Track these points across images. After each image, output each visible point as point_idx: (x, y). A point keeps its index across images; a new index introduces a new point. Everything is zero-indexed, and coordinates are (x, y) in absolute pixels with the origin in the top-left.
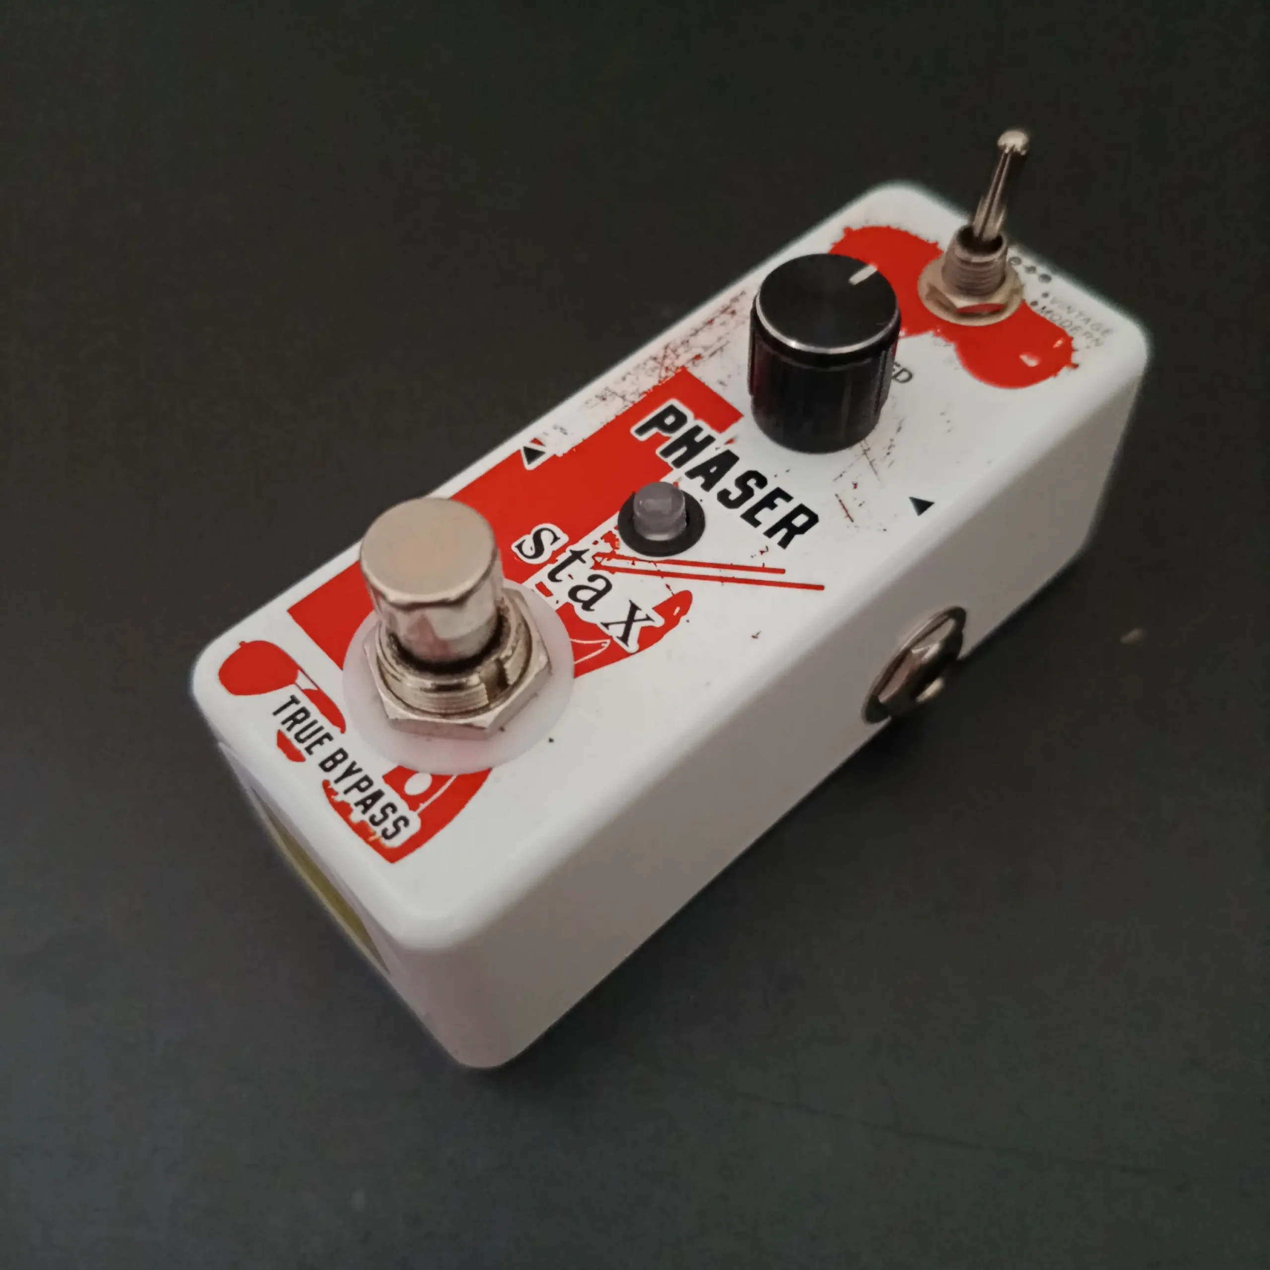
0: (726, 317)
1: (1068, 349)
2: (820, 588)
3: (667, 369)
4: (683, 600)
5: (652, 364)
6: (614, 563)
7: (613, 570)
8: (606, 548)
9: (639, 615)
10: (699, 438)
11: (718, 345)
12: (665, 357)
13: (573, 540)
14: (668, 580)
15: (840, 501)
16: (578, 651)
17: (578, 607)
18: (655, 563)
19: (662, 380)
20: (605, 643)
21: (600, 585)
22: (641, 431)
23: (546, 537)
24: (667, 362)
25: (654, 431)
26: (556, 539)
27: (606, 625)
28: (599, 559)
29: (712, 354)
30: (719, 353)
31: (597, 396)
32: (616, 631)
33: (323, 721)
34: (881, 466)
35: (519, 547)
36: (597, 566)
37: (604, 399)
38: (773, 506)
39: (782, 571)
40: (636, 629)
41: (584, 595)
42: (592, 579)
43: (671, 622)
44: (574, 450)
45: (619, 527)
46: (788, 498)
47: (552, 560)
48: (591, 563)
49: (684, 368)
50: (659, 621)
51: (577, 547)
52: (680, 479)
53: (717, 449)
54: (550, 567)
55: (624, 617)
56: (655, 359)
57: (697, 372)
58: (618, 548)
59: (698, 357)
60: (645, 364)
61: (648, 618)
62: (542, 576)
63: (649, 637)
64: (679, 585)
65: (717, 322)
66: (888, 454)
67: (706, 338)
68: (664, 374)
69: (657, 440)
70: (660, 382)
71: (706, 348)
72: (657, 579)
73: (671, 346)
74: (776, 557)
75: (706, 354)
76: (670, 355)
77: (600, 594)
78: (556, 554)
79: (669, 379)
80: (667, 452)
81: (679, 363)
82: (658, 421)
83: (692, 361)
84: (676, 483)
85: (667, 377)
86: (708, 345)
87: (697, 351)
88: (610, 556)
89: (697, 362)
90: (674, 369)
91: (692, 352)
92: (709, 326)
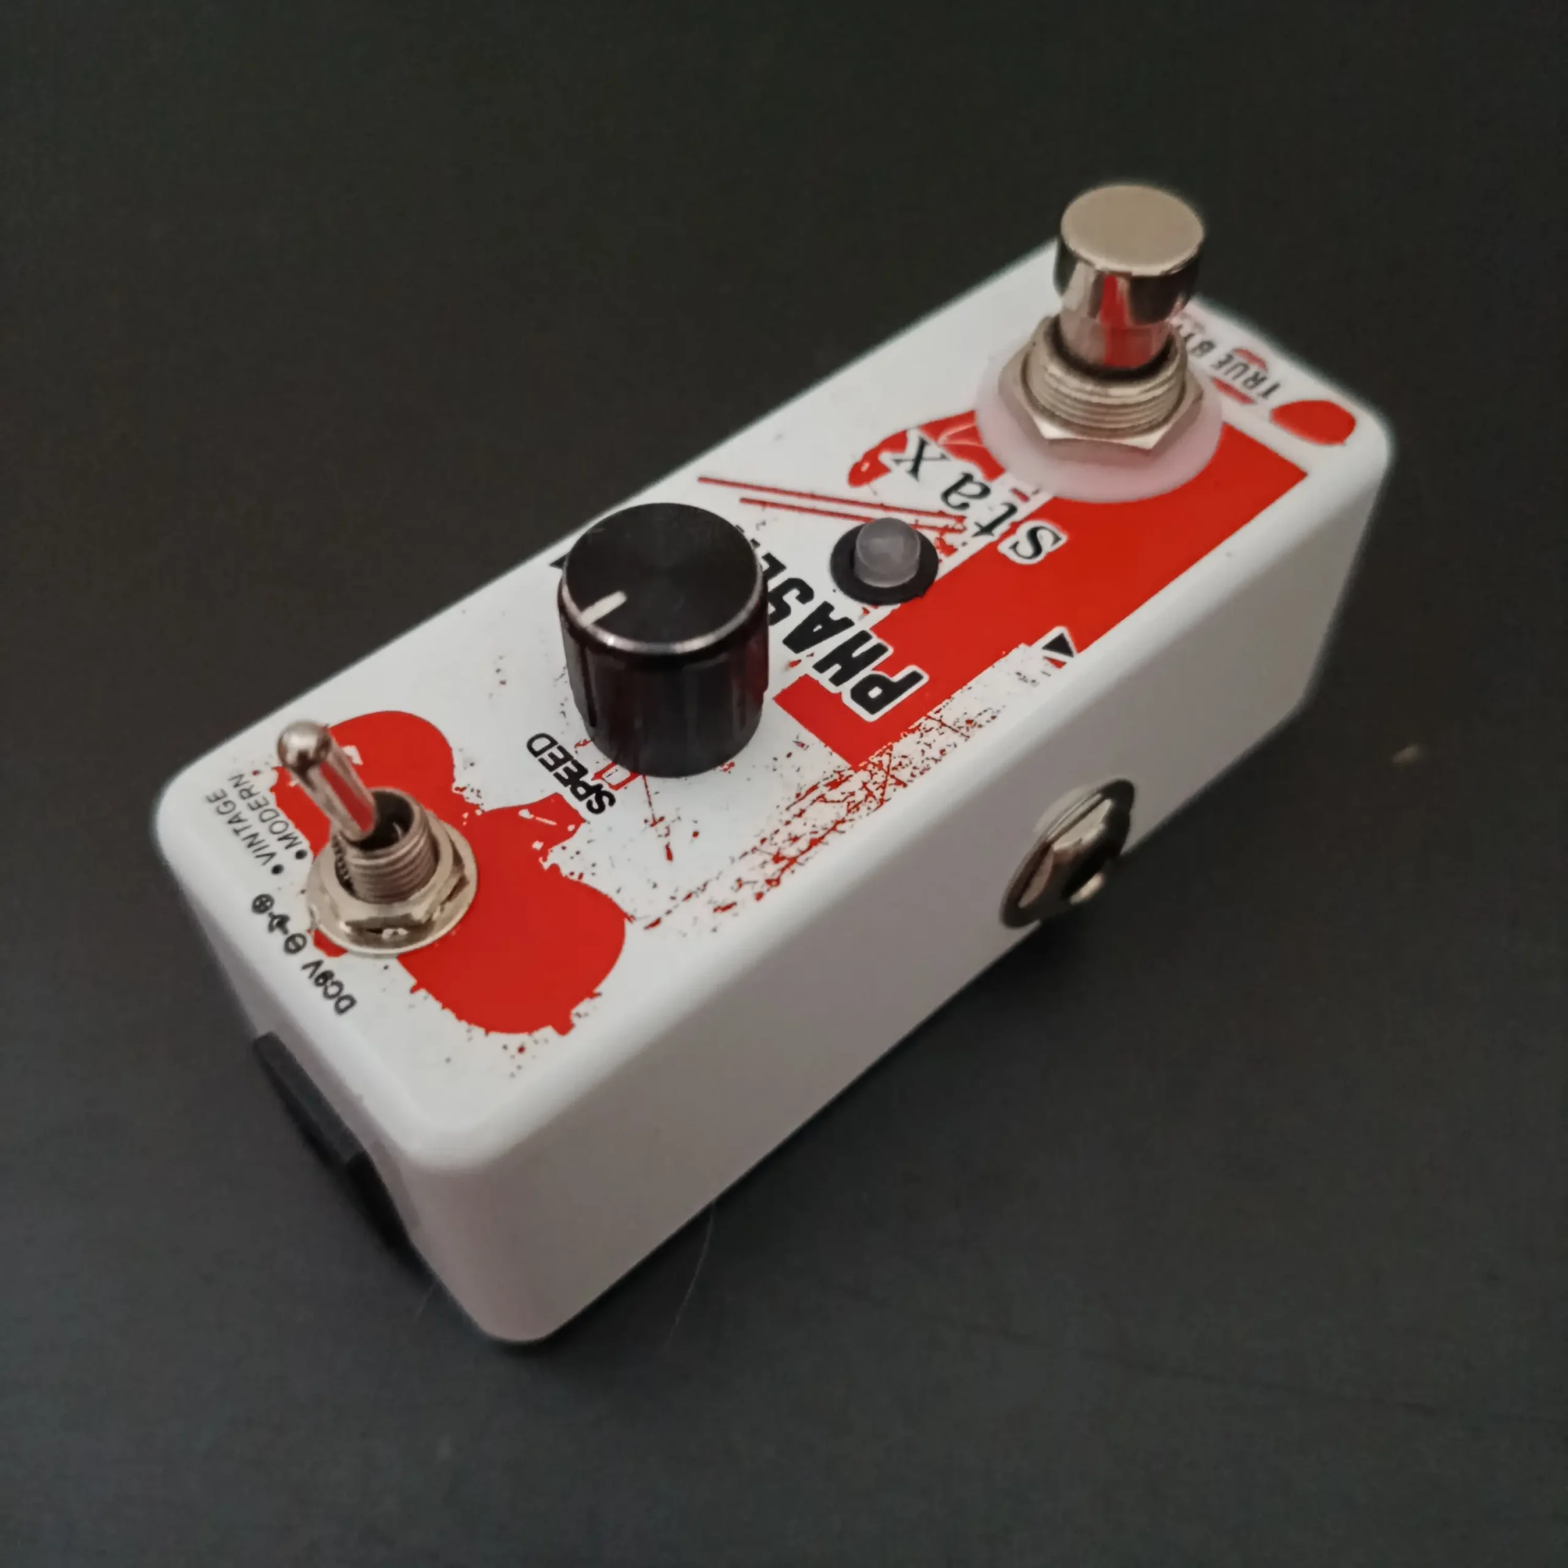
0: (790, 851)
1: (285, 772)
2: (703, 479)
3: (878, 765)
4: (858, 476)
5: (903, 774)
6: (941, 522)
7: (941, 514)
8: (949, 539)
9: (909, 465)
10: (836, 668)
11: (804, 804)
12: (883, 786)
13: (993, 547)
14: (875, 500)
16: (974, 433)
17: (978, 475)
19: (888, 751)
21: (955, 499)
22: (914, 678)
23: (1026, 548)
24: (880, 777)
25: (897, 678)
26: (1014, 547)
27: (943, 457)
28: (959, 526)
29: (814, 788)
30: (803, 793)
31: (980, 726)
32: (933, 450)
33: (1228, 379)
35: (1057, 539)
36: (961, 519)
37: (969, 722)
39: (744, 500)
40: (911, 450)
41: (971, 489)
42: (965, 506)
43: (872, 456)
44: (1004, 653)
45: (936, 562)
47: (1015, 526)
48: (969, 522)
49: (856, 768)
50: (886, 458)
52: (861, 618)
53: (812, 655)
54: (1016, 517)
55: (925, 463)
56: (899, 783)
57: (834, 763)
58: (937, 538)
59: (834, 785)
60: (913, 775)
61: (898, 461)
62: (1024, 510)
63: (897, 442)
64: (863, 493)
65: (803, 844)
67: (822, 815)
68: (885, 759)
69: (893, 666)
70: (891, 748)
71: (822, 798)
72: (888, 502)
73: (874, 805)
74: (749, 516)
75: (822, 790)
76: (877, 789)
77: (953, 489)
78: (1011, 533)
79: (877, 753)
80: (879, 650)
81: (863, 776)
82: (891, 691)
83: (843, 779)
84: (866, 612)
85: (881, 755)
86: (819, 805)
87: (835, 794)
88: (945, 530)
89: (836, 776)
90: (870, 767)
91: (843, 793)
92: (817, 836)
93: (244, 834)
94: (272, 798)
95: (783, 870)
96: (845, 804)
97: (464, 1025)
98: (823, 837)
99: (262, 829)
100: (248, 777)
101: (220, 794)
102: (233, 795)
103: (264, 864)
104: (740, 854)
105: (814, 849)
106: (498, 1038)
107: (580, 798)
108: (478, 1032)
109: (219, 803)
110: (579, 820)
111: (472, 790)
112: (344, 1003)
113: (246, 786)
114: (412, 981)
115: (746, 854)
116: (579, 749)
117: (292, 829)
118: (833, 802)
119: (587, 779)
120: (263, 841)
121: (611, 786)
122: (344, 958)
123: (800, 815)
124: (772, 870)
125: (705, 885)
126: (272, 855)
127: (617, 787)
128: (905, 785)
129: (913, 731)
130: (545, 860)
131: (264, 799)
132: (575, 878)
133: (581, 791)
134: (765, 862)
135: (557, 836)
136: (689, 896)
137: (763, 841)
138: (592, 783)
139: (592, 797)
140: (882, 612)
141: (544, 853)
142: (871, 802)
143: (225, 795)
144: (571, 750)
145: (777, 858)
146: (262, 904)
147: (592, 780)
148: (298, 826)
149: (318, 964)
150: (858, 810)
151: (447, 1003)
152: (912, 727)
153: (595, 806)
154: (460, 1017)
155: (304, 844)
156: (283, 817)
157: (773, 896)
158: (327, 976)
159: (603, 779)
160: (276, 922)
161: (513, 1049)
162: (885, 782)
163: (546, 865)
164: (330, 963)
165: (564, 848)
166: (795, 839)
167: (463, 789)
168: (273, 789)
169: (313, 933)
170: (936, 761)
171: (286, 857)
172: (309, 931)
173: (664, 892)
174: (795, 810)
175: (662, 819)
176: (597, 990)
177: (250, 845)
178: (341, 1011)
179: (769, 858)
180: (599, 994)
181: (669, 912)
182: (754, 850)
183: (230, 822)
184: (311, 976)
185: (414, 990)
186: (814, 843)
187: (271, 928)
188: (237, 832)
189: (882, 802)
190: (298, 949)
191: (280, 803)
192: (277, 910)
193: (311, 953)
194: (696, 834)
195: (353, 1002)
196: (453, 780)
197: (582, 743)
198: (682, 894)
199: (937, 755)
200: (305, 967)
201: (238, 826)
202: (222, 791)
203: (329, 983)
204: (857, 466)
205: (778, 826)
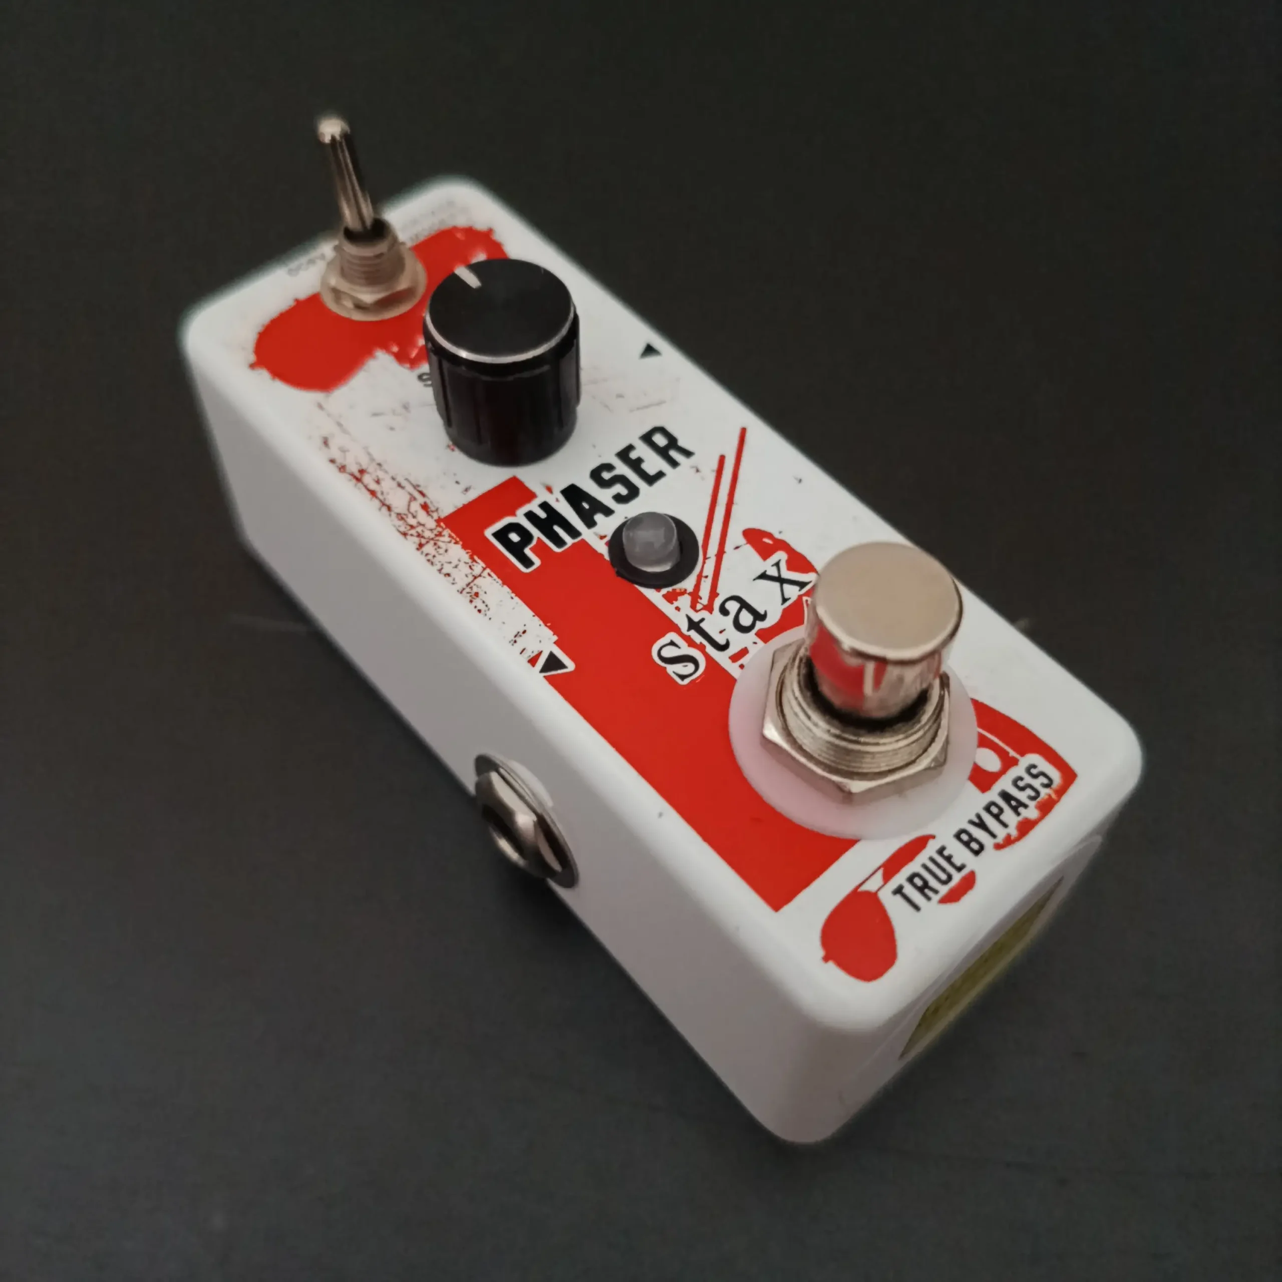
0: (367, 479)
2: (743, 430)
3: (440, 534)
4: (754, 537)
5: (429, 548)
6: (705, 592)
7: (714, 594)
8: (684, 601)
9: (773, 572)
10: (542, 515)
11: (410, 489)
12: (419, 535)
13: (676, 629)
14: (729, 547)
15: (638, 409)
17: (764, 625)
18: (705, 558)
19: (453, 541)
20: (807, 601)
21: (733, 607)
22: (527, 562)
23: (669, 652)
24: (427, 534)
25: (527, 551)
26: (672, 643)
27: (785, 600)
28: (699, 607)
29: (423, 494)
30: (420, 489)
31: (471, 601)
32: (793, 592)
33: (923, 858)
35: (683, 677)
36: (709, 608)
37: (477, 594)
38: (639, 460)
39: (722, 459)
40: (791, 574)
41: (746, 619)
42: (724, 612)
43: (782, 545)
44: (549, 624)
45: (658, 588)
46: (630, 448)
47: (701, 648)
48: (704, 614)
49: (438, 521)
50: (780, 556)
51: (684, 626)
52: (596, 534)
53: (557, 500)
54: (710, 649)
55: (776, 585)
56: (421, 546)
57: (447, 509)
58: (686, 590)
59: (425, 507)
60: (427, 555)
61: (775, 564)
62: (722, 658)
63: (801, 564)
64: (736, 539)
65: (373, 486)
67: (398, 498)
68: (447, 539)
69: (541, 549)
70: (456, 543)
71: (413, 498)
72: (725, 557)
73: (402, 529)
74: (704, 460)
75: (421, 500)
76: (417, 532)
77: (744, 605)
78: (691, 643)
79: (453, 535)
80: (559, 542)
81: (431, 524)
82: (516, 548)
83: (431, 513)
84: (602, 538)
85: (450, 536)
86: (408, 497)
87: (415, 507)
88: (695, 596)
89: (433, 508)
90: (439, 529)
91: (416, 512)
92: (379, 495)
94: (448, 227)
95: (352, 475)
96: (406, 512)
97: (267, 322)
98: (377, 497)
104: (370, 451)
105: (367, 493)
106: (253, 338)
108: (259, 330)
110: (412, 368)
114: (301, 298)
115: (370, 455)
118: (409, 506)
123: (399, 485)
124: (353, 468)
125: (348, 433)
128: (418, 549)
129: (472, 558)
130: (382, 352)
131: (448, 223)
134: (360, 465)
136: (340, 425)
137: (379, 465)
140: (602, 548)
141: (388, 351)
142: (406, 528)
145: (363, 472)
149: (323, 259)
150: (400, 520)
151: (283, 314)
152: (476, 558)
154: (271, 321)
157: (333, 468)
162: (423, 537)
163: (378, 351)
165: (390, 361)
166: (378, 482)
168: (454, 226)
170: (440, 571)
173: (346, 412)
174: (404, 483)
175: (408, 411)
178: (289, 272)
179: (363, 467)
180: (273, 381)
181: (329, 414)
182: (373, 460)
185: (296, 299)
186: (373, 493)
189: (405, 534)
194: (392, 429)
198: (342, 421)
199: (445, 571)
204: (770, 535)
205: (392, 473)
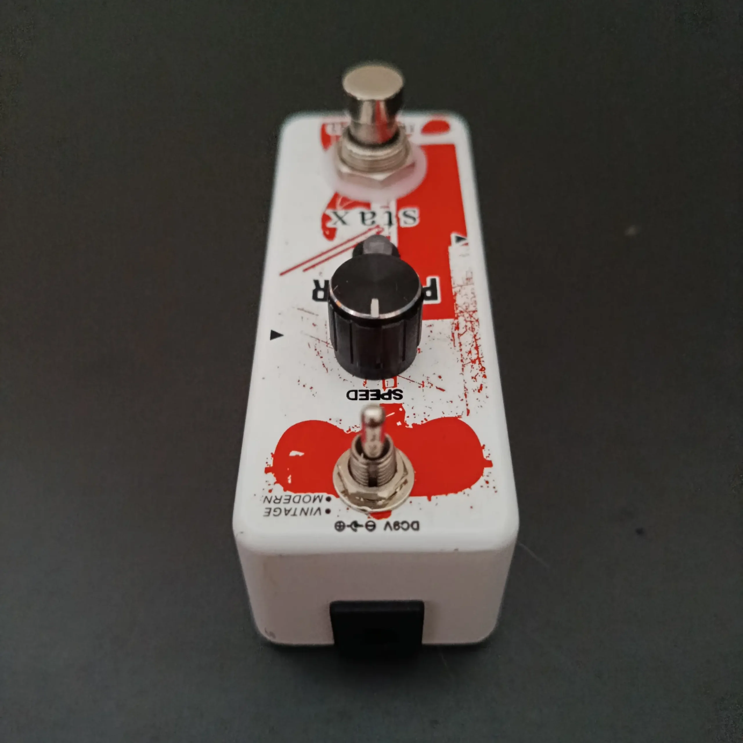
0: (474, 356)
1: (281, 480)
2: (282, 274)
3: (461, 312)
4: (329, 237)
5: (472, 308)
6: (374, 232)
7: (370, 229)
8: (383, 234)
9: (340, 223)
11: (457, 341)
13: (399, 227)
15: (313, 314)
16: (345, 199)
17: (364, 210)
19: (457, 306)
20: (340, 207)
21: (368, 222)
22: (433, 281)
23: (410, 220)
24: (466, 315)
25: (429, 285)
26: (405, 223)
27: (347, 212)
28: (381, 229)
29: (453, 334)
30: (452, 338)
31: (471, 278)
32: (341, 213)
34: (313, 342)
35: (414, 211)
36: (378, 226)
37: (467, 279)
39: (306, 270)
40: (334, 217)
41: (368, 216)
42: (373, 222)
43: (324, 227)
44: (447, 253)
45: (391, 243)
47: (396, 217)
49: (457, 318)
50: (329, 225)
51: (394, 227)
54: (394, 214)
55: (344, 218)
56: (474, 312)
57: (448, 322)
59: (457, 328)
60: (475, 306)
61: (335, 224)
62: (393, 211)
63: (325, 218)
64: (337, 241)
65: (474, 352)
66: (316, 350)
67: (467, 339)
68: (460, 309)
70: (456, 305)
71: (459, 335)
72: (349, 238)
73: (476, 324)
74: (314, 274)
75: (456, 333)
76: (471, 318)
77: (364, 220)
78: (398, 220)
79: (455, 309)
81: (461, 320)
82: (432, 289)
83: (457, 324)
85: (457, 309)
86: (461, 337)
87: (461, 331)
88: (378, 233)
89: (454, 326)
90: (459, 315)
91: (463, 328)
92: (475, 346)
93: (298, 512)
94: (289, 493)
95: (480, 363)
96: (468, 330)
97: (460, 494)
98: (477, 345)
99: (301, 505)
100: (269, 496)
101: (268, 510)
102: (273, 506)
103: (320, 514)
104: (462, 370)
105: (480, 350)
106: (476, 486)
107: (390, 398)
108: (467, 490)
109: (272, 512)
110: (400, 405)
111: (353, 428)
112: (415, 526)
113: (274, 498)
114: (425, 498)
115: (463, 369)
116: (366, 385)
117: (312, 495)
118: (464, 333)
119: (382, 392)
120: (308, 509)
121: (393, 387)
122: (393, 513)
123: (461, 345)
124: (476, 366)
125: (465, 388)
126: (319, 509)
127: (395, 385)
128: (476, 311)
129: (456, 295)
130: (408, 425)
131: (286, 496)
132: (425, 422)
133: (387, 397)
134: (472, 366)
135: (401, 415)
136: (466, 395)
137: (462, 361)
138: (386, 391)
139: (393, 395)
141: (404, 424)
142: (474, 324)
143: (270, 509)
144: (365, 388)
145: (474, 362)
146: (340, 526)
147: (385, 391)
148: (313, 492)
149: (388, 524)
150: (474, 329)
151: (446, 492)
152: (454, 294)
153: (398, 397)
154: (456, 492)
155: (325, 495)
156: (303, 495)
157: (487, 372)
158: (396, 524)
159: (388, 387)
160: (353, 526)
161: (485, 485)
162: (470, 315)
163: (411, 426)
164: (391, 520)
165: (408, 417)
166: (470, 352)
167: (350, 430)
168: (285, 490)
169: (370, 516)
170: (475, 297)
171: (324, 505)
172: (369, 518)
173: (457, 401)
174: (457, 345)
175: (423, 382)
176: (482, 445)
177: (306, 514)
178: (418, 529)
179: (471, 364)
180: (484, 446)
181: (467, 405)
182: (463, 365)
183: (286, 514)
184: (391, 529)
185: (430, 499)
186: (477, 348)
187: (355, 530)
188: (294, 515)
189: (477, 321)
190: (374, 526)
191: (295, 492)
192: (348, 522)
193: (381, 523)
194: (440, 377)
195: (417, 523)
196: (342, 431)
197: (364, 383)
198: (463, 397)
199: (472, 295)
200: (385, 529)
201: (292, 512)
202: (267, 508)
203: (400, 525)
204: (325, 234)
205: (460, 353)
